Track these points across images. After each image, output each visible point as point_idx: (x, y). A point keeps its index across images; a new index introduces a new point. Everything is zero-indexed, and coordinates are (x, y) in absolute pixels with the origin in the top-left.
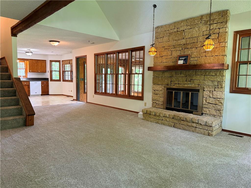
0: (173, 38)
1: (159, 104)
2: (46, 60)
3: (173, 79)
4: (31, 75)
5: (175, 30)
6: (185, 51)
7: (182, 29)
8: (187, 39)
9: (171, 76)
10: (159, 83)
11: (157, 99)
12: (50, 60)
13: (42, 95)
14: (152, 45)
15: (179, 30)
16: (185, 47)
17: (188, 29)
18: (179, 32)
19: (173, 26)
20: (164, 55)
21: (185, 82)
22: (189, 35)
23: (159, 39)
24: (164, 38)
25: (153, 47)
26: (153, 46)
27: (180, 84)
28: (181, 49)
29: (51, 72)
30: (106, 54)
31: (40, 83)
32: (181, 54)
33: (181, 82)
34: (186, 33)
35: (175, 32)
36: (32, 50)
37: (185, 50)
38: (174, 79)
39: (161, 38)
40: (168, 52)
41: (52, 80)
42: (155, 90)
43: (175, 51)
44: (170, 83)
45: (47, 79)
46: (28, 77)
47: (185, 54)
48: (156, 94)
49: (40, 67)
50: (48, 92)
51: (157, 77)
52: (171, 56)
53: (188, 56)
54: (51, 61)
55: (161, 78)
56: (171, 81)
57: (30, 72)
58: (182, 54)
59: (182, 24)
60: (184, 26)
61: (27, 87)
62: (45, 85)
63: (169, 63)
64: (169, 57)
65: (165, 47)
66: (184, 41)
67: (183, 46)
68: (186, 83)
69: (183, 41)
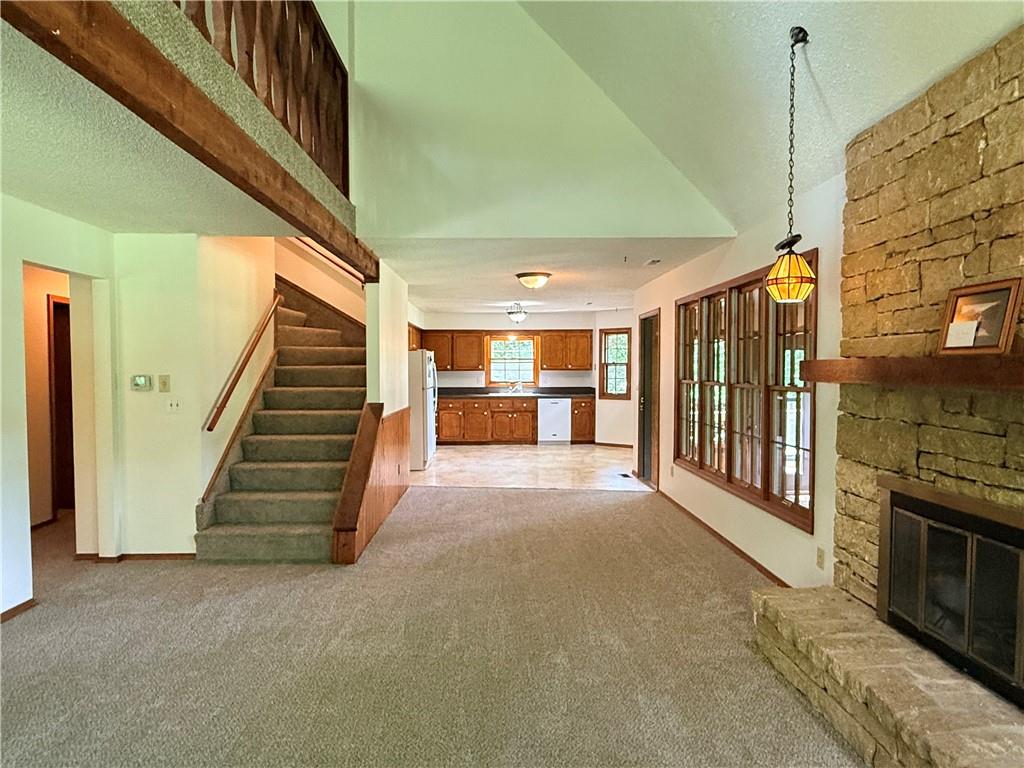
0: (923, 186)
1: (862, 578)
2: (592, 330)
3: (929, 443)
4: (548, 380)
5: (936, 133)
6: (994, 256)
7: (970, 114)
8: (1001, 175)
9: (920, 421)
10: (865, 454)
11: (852, 545)
12: (600, 330)
13: (573, 443)
14: (782, 246)
15: (957, 124)
16: (990, 233)
17: (1009, 103)
18: (955, 143)
19: (924, 113)
20: (885, 291)
21: (998, 471)
22: (1013, 140)
23: (863, 201)
24: (885, 193)
25: (793, 256)
26: (791, 252)
27: (965, 483)
28: (969, 249)
29: (604, 367)
30: (706, 297)
31: (566, 403)
32: (969, 282)
33: (972, 466)
34: (998, 133)
35: (935, 143)
36: (523, 303)
37: (997, 250)
38: (932, 440)
39: (871, 194)
40: (903, 273)
41: (604, 395)
42: (846, 492)
43: (935, 263)
44: (914, 462)
45: (591, 390)
46: (542, 385)
47: (993, 277)
48: (854, 518)
49: (573, 353)
50: (593, 432)
51: (854, 415)
52: (917, 298)
53: (1009, 289)
54: (605, 332)
55: (874, 427)
56: (919, 453)
57: (542, 369)
58: (977, 280)
59: (969, 81)
60: (983, 90)
61: (530, 415)
62: (583, 410)
63: (911, 339)
64: (908, 301)
65: (890, 246)
66: (983, 189)
67: (982, 227)
68: (1004, 482)
69: (980, 195)
